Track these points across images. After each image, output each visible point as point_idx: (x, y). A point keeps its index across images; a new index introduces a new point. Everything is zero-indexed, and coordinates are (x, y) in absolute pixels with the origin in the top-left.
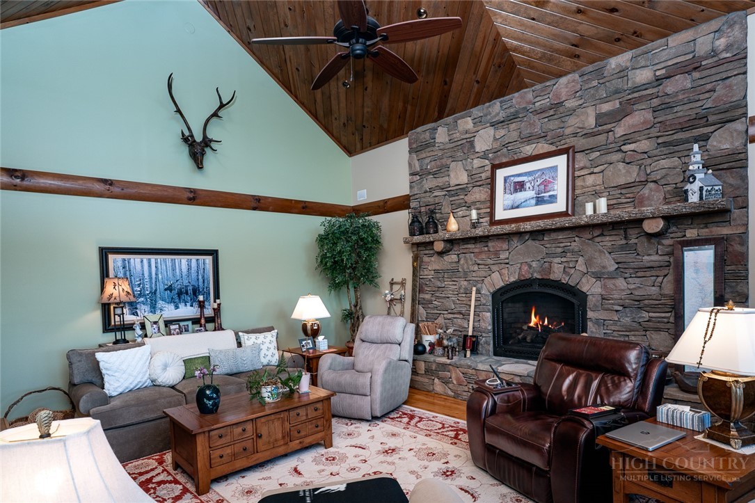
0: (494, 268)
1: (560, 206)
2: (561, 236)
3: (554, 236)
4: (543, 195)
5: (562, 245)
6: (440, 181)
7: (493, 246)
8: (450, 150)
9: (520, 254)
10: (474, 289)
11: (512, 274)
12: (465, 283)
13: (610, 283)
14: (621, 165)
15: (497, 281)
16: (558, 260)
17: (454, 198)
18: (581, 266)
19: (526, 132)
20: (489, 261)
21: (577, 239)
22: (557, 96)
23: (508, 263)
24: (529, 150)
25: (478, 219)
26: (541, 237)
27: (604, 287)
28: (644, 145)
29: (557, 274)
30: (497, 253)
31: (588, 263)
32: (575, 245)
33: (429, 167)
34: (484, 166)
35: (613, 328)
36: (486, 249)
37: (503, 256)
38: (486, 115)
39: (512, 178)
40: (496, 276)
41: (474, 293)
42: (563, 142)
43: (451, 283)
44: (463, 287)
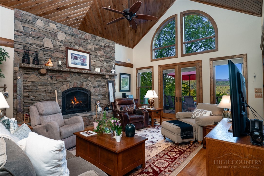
0: (64, 83)
1: (88, 67)
2: (86, 75)
3: (84, 75)
4: (83, 63)
5: (86, 78)
6: (38, 43)
7: (64, 75)
8: (45, 32)
9: (74, 79)
10: (56, 90)
11: (71, 85)
12: (51, 88)
13: (96, 89)
14: (99, 62)
15: (65, 87)
16: (85, 82)
17: (46, 52)
18: (90, 84)
19: (77, 42)
20: (63, 80)
21: (90, 77)
22: (86, 37)
23: (69, 82)
24: (77, 48)
25: (61, 64)
26: (80, 75)
27: (95, 90)
28: (103, 59)
29: (84, 86)
30: (66, 78)
31: (92, 84)
32: (89, 79)
33: (31, 33)
34: (61, 46)
35: (97, 100)
36: (61, 76)
37: (68, 79)
38: (63, 28)
39: (74, 55)
40: (65, 86)
41: (56, 92)
42: (87, 50)
43: (42, 88)
44: (50, 89)
